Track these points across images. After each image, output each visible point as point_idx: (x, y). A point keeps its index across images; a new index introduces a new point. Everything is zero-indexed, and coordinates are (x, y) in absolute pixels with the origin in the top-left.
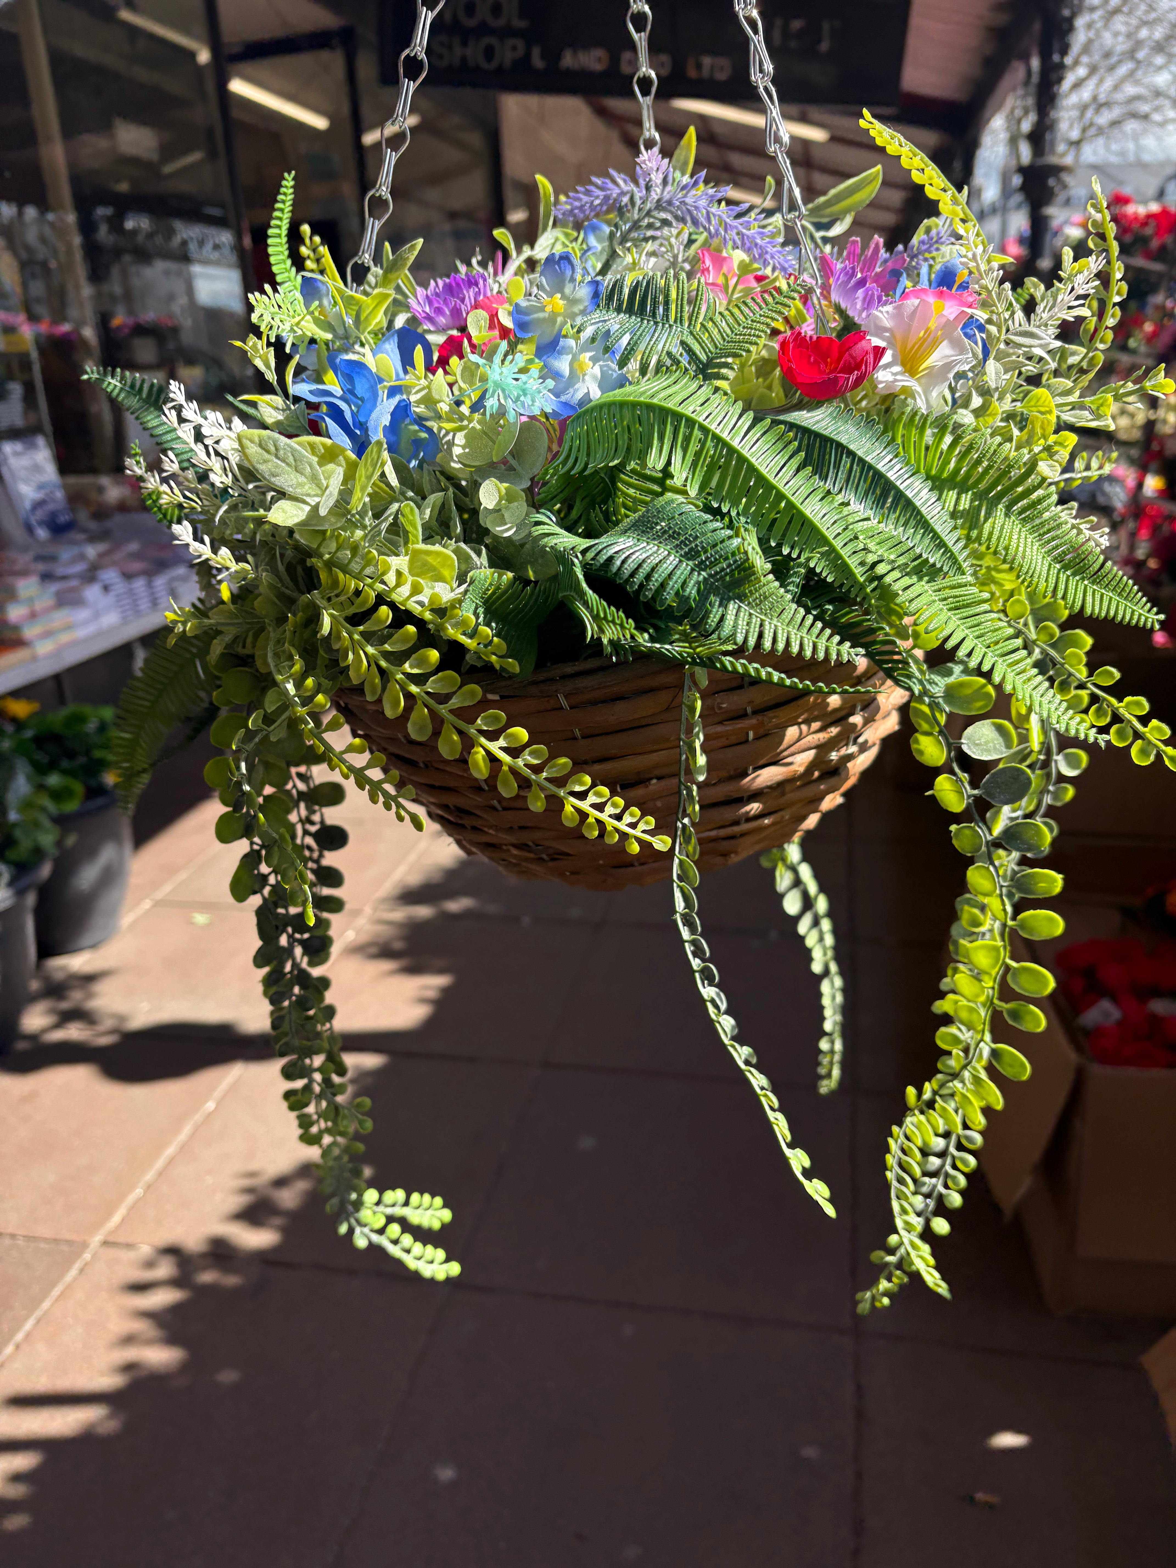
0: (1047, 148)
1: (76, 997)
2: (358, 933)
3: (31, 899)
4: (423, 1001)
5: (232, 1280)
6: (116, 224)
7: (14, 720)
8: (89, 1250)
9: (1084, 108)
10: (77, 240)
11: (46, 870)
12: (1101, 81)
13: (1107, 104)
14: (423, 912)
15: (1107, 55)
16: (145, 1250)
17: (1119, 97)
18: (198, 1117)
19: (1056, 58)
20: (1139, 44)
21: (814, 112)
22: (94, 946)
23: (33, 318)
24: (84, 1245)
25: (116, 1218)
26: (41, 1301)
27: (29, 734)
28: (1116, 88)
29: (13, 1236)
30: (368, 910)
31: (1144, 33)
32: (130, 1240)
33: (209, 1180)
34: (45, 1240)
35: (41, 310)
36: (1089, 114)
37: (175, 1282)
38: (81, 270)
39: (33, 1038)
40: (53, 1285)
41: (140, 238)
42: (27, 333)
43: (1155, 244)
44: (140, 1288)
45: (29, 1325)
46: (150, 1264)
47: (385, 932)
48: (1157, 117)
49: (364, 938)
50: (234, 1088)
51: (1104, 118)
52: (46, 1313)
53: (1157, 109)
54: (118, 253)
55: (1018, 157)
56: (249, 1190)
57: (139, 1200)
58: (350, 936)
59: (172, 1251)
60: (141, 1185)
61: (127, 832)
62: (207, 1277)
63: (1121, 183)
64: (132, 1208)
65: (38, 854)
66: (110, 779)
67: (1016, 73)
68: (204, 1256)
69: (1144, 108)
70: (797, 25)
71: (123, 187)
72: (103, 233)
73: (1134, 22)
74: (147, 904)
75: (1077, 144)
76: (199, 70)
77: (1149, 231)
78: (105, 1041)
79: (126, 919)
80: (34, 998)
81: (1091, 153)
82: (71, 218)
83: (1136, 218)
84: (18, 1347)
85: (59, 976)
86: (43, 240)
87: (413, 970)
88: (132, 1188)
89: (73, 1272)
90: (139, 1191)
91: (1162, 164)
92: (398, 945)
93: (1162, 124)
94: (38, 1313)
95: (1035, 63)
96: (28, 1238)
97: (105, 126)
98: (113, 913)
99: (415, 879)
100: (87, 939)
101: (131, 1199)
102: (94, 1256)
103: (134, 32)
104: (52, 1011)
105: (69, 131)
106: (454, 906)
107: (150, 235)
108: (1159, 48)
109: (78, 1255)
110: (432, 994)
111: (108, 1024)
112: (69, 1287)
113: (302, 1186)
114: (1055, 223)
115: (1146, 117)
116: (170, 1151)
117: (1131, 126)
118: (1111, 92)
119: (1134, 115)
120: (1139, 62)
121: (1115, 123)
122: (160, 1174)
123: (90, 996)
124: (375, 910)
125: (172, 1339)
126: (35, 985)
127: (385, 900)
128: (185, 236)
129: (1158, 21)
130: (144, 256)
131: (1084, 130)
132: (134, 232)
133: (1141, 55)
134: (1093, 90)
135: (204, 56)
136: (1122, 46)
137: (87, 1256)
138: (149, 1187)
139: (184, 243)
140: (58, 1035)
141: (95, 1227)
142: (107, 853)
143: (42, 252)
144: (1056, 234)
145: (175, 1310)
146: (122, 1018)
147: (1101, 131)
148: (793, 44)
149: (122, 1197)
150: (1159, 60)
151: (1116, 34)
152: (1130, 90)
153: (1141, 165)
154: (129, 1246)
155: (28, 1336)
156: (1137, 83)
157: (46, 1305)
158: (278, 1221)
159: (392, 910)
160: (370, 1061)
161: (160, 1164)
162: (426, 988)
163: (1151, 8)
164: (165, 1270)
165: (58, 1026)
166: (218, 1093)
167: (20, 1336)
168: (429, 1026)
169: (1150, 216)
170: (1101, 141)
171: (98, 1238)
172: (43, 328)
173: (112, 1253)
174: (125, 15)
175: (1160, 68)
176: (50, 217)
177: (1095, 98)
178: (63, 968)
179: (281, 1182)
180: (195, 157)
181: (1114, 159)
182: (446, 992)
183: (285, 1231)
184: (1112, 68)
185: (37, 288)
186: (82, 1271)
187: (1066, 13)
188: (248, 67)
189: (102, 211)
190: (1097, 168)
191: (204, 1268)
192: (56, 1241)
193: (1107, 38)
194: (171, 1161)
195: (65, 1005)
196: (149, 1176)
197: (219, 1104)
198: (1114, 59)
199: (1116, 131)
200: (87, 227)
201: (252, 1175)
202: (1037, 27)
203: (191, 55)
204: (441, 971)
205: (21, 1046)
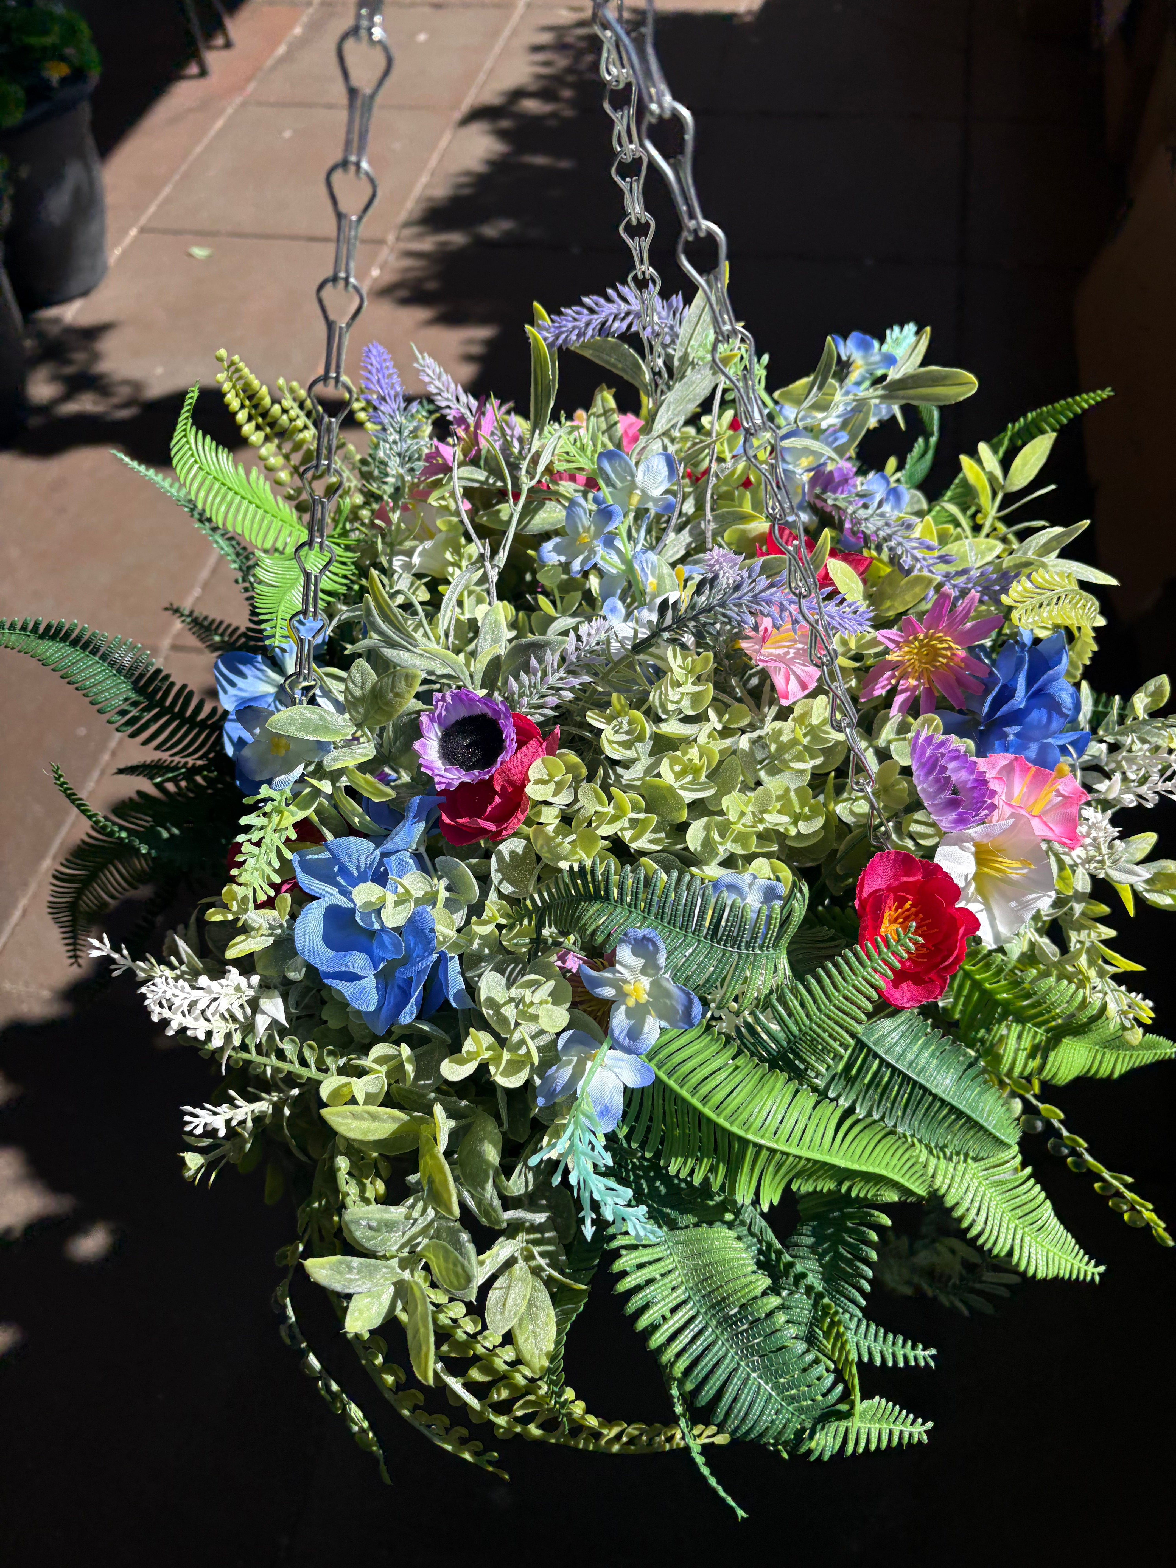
1: (79, 357)
2: (384, 268)
4: (469, 358)
14: (457, 239)
22: (85, 293)
30: (391, 238)
39: (45, 409)
47: (414, 268)
49: (390, 278)
58: (378, 271)
61: (90, 142)
66: (56, 72)
74: (133, 232)
78: (125, 414)
79: (114, 254)
80: (33, 362)
85: (54, 330)
87: (451, 319)
92: (431, 286)
98: (97, 250)
99: (441, 191)
100: (74, 286)
104: (54, 378)
106: (491, 231)
111: (124, 392)
122: (214, 571)
123: (96, 357)
124: (400, 237)
126: (29, 345)
127: (407, 225)
138: (205, 586)
140: (71, 408)
141: (161, 629)
142: (73, 173)
146: (137, 386)
159: (419, 236)
162: (470, 342)
165: (67, 396)
171: (167, 641)
173: (184, 658)
178: (57, 321)
195: (69, 370)
196: (205, 574)
204: (482, 320)
205: (35, 422)
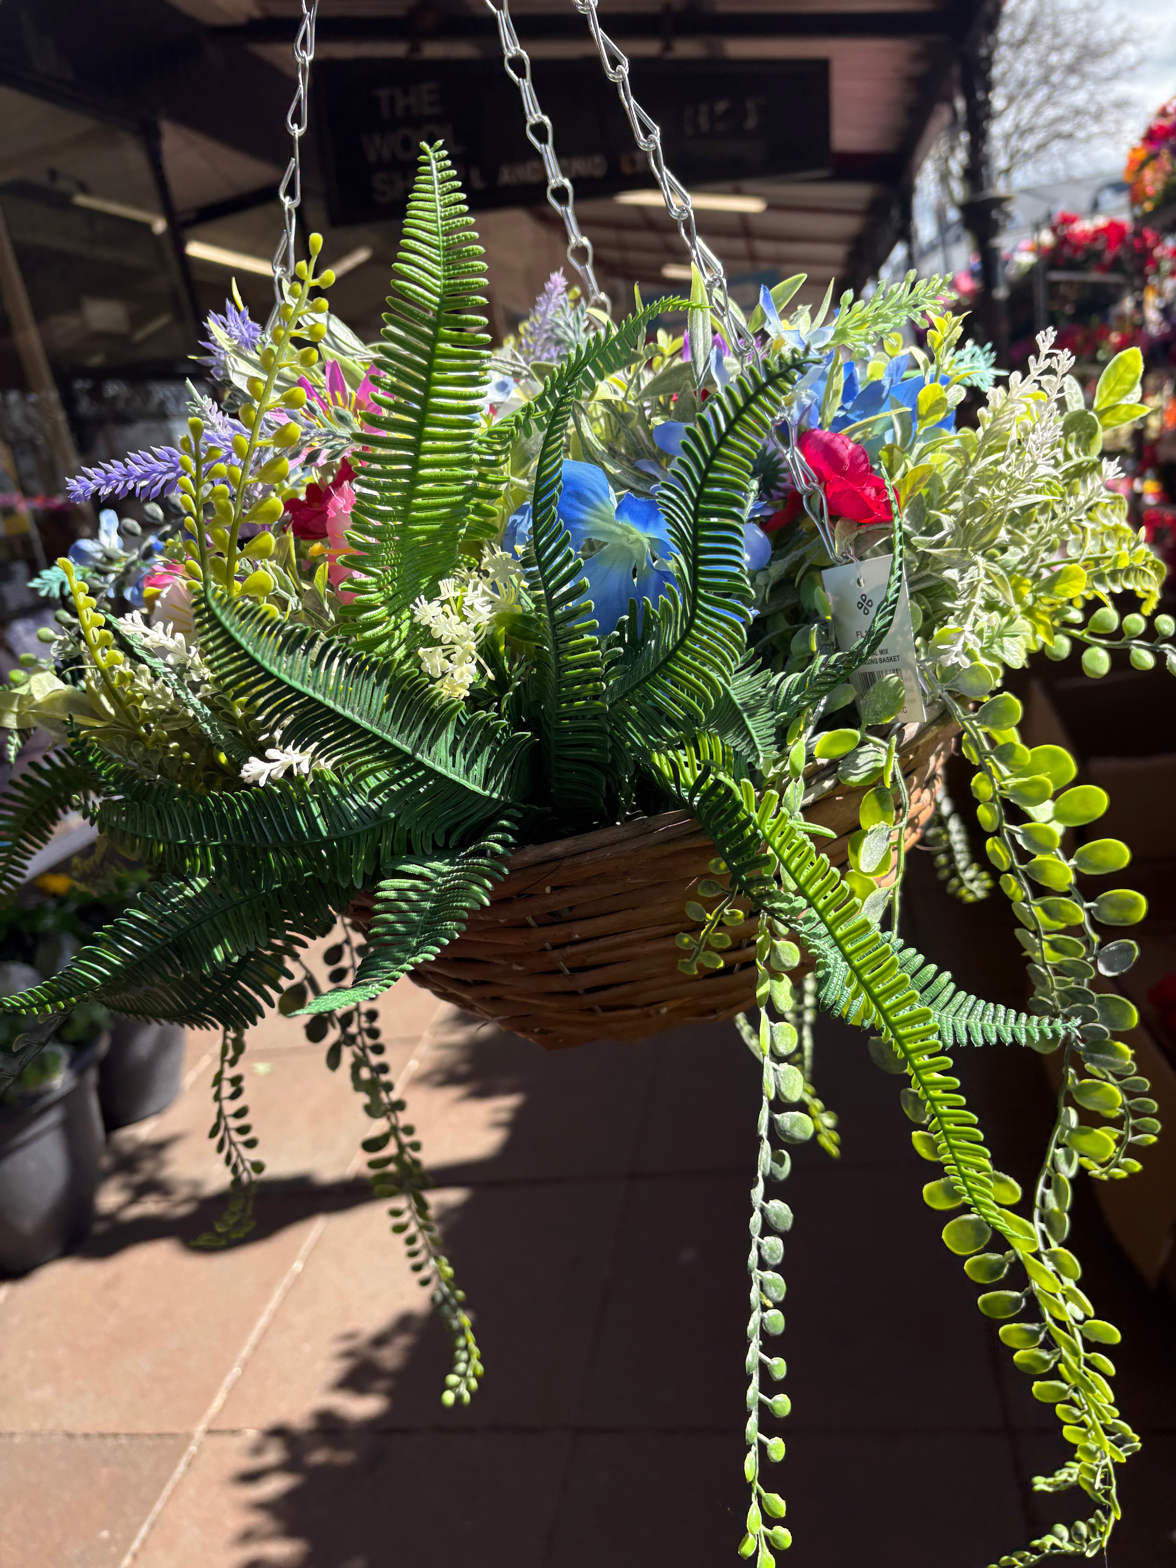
0: (985, 183)
1: (148, 1167)
2: (421, 1060)
3: (92, 1077)
4: (497, 1125)
5: (345, 1457)
6: (96, 394)
7: (55, 895)
8: (194, 1441)
9: (1007, 137)
10: (61, 416)
11: (104, 1045)
12: (1020, 110)
13: (1031, 130)
15: (1022, 84)
16: (252, 1434)
17: (1041, 121)
18: (286, 1280)
19: (980, 96)
20: (1051, 69)
21: (747, 185)
22: (159, 1112)
23: (27, 493)
24: (189, 1437)
25: (217, 1403)
26: (152, 1503)
27: (72, 907)
28: (1037, 112)
29: (115, 1435)
30: (426, 1035)
31: (1054, 59)
32: (234, 1426)
33: (307, 1348)
34: (149, 1436)
35: (34, 485)
36: (1014, 142)
37: (285, 1467)
38: (67, 442)
39: (110, 1217)
40: (162, 1484)
41: (121, 405)
42: (24, 508)
43: (1108, 256)
44: (250, 1477)
45: (144, 1530)
46: (257, 1450)
47: (448, 1056)
48: (1081, 134)
49: (426, 1066)
50: (319, 1242)
51: (1029, 144)
52: (160, 1514)
53: (1080, 126)
54: (100, 422)
55: (951, 194)
56: (348, 1354)
57: (238, 1379)
58: (414, 1066)
59: (279, 1432)
60: (237, 1363)
62: (319, 1457)
63: (1054, 201)
64: (232, 1390)
65: (94, 1029)
67: (943, 116)
68: (311, 1433)
69: (1066, 128)
70: (721, 106)
71: (97, 360)
72: (85, 406)
73: (1042, 48)
74: (206, 1061)
75: (1007, 172)
76: (156, 239)
77: (1100, 245)
78: (183, 1210)
79: (188, 1080)
80: (106, 1176)
81: (1022, 178)
82: (53, 396)
83: (1085, 235)
84: (135, 1556)
85: (128, 1148)
86: (28, 419)
87: (481, 1093)
88: (230, 1367)
89: (181, 1467)
90: (236, 1370)
91: (1092, 178)
92: (463, 1068)
93: (1088, 139)
94: (151, 1517)
95: (960, 104)
96: (131, 1436)
97: (75, 305)
98: (174, 1075)
100: (152, 1106)
101: (228, 1380)
102: (200, 1446)
103: (91, 214)
104: (125, 1187)
105: (40, 315)
107: (128, 402)
108: (1071, 69)
109: (184, 1447)
110: (504, 1116)
111: (184, 1192)
112: (179, 1484)
113: (403, 1341)
114: (1004, 253)
115: (1069, 136)
116: (263, 1321)
117: (1057, 146)
118: (1032, 117)
119: (1059, 136)
120: (1054, 87)
121: (1041, 147)
122: (255, 1348)
123: (162, 1164)
124: (435, 1034)
125: (290, 1532)
126: (106, 1161)
128: (161, 396)
129: (1066, 44)
130: (124, 419)
131: (1012, 157)
132: (115, 399)
133: (1056, 78)
134: (1014, 119)
135: (160, 226)
136: (1035, 72)
137: (193, 1448)
138: (246, 1364)
139: (162, 404)
140: (135, 1211)
141: (196, 1417)
143: (28, 431)
144: (1006, 263)
145: (289, 1498)
146: (196, 1184)
147: (1027, 156)
148: (721, 127)
149: (221, 1377)
150: (1073, 81)
151: (1027, 63)
152: (1050, 113)
153: (1073, 182)
154: (234, 1432)
155: (144, 1542)
156: (1055, 104)
157: (158, 1507)
158: (382, 1384)
159: (453, 1032)
160: (453, 1196)
161: (253, 1337)
162: (497, 1110)
163: (1056, 34)
164: (273, 1455)
165: (133, 1201)
166: (303, 1252)
167: (136, 1545)
168: (507, 1150)
169: (1098, 232)
170: (1029, 166)
171: (201, 1427)
172: (38, 503)
173: (217, 1440)
174: (81, 200)
175: (1075, 89)
176: (33, 398)
177: (1017, 127)
178: (131, 1139)
179: (380, 1340)
180: (163, 320)
181: (1045, 180)
182: (519, 1113)
183: (390, 1394)
184: (1029, 95)
185: (28, 463)
186: (189, 1465)
187: (983, 52)
188: (201, 230)
189: (80, 385)
190: (1027, 191)
191: (315, 1447)
192: (160, 1435)
193: (1019, 67)
194: (265, 1332)
195: (138, 1178)
196: (245, 1352)
197: (306, 1264)
198: (1029, 87)
199: (1042, 154)
200: (69, 401)
201: (350, 1336)
202: (956, 71)
203: (147, 227)
204: (510, 1090)
205: (99, 1228)
